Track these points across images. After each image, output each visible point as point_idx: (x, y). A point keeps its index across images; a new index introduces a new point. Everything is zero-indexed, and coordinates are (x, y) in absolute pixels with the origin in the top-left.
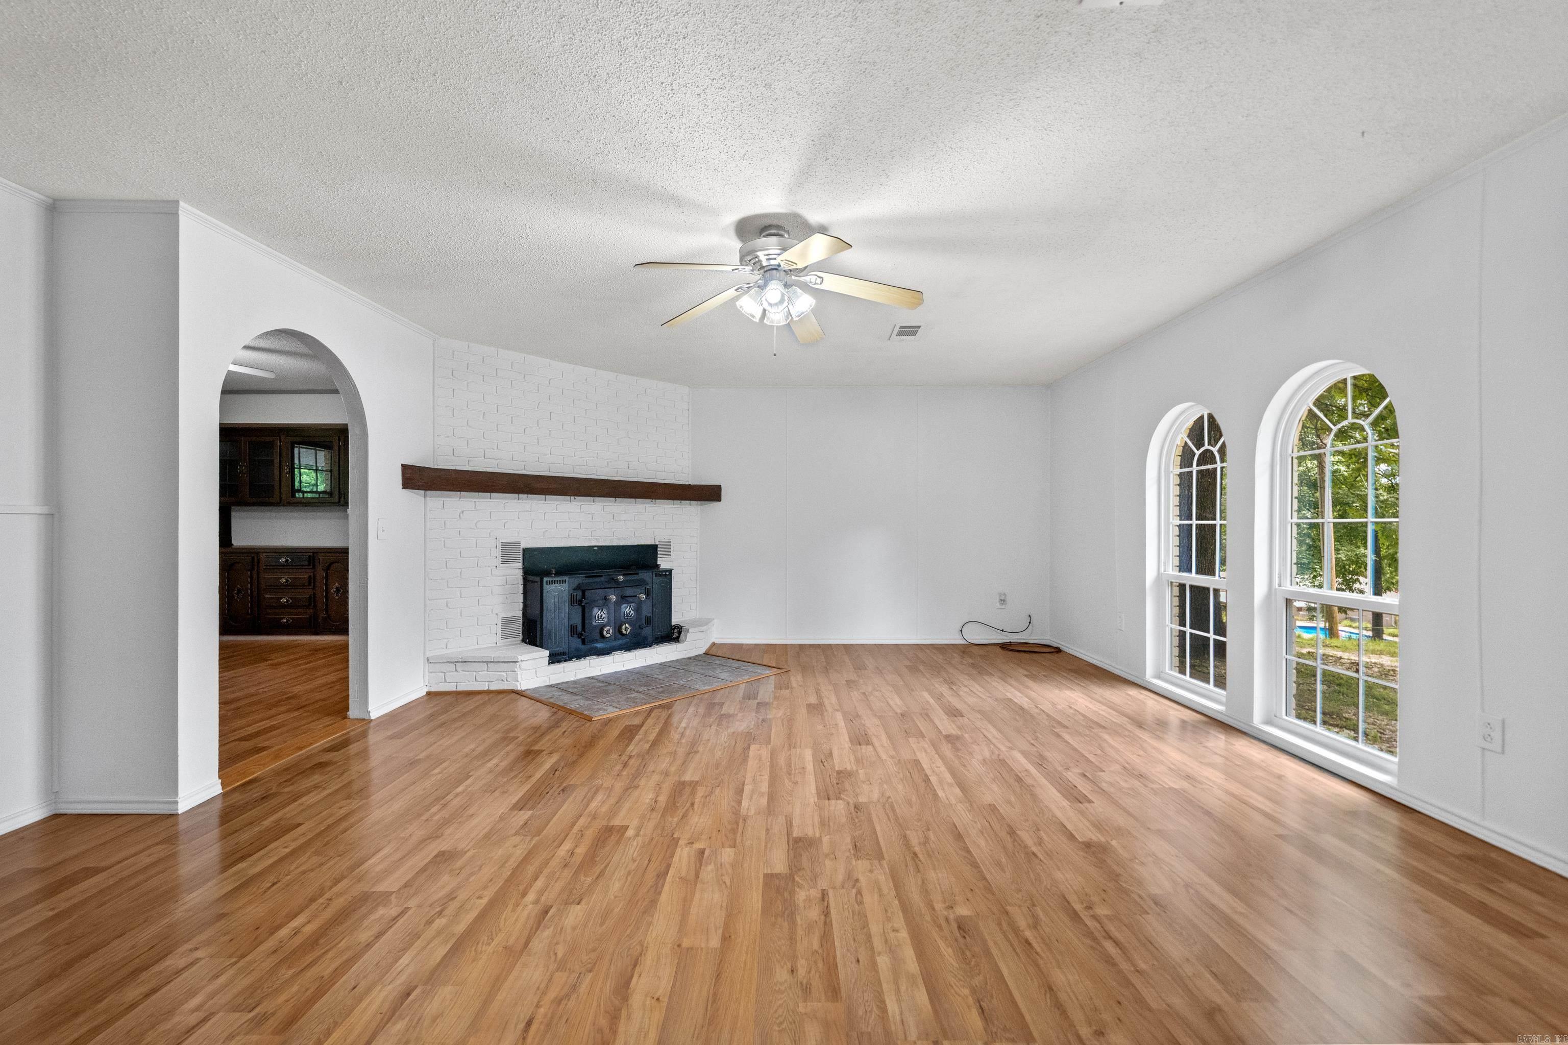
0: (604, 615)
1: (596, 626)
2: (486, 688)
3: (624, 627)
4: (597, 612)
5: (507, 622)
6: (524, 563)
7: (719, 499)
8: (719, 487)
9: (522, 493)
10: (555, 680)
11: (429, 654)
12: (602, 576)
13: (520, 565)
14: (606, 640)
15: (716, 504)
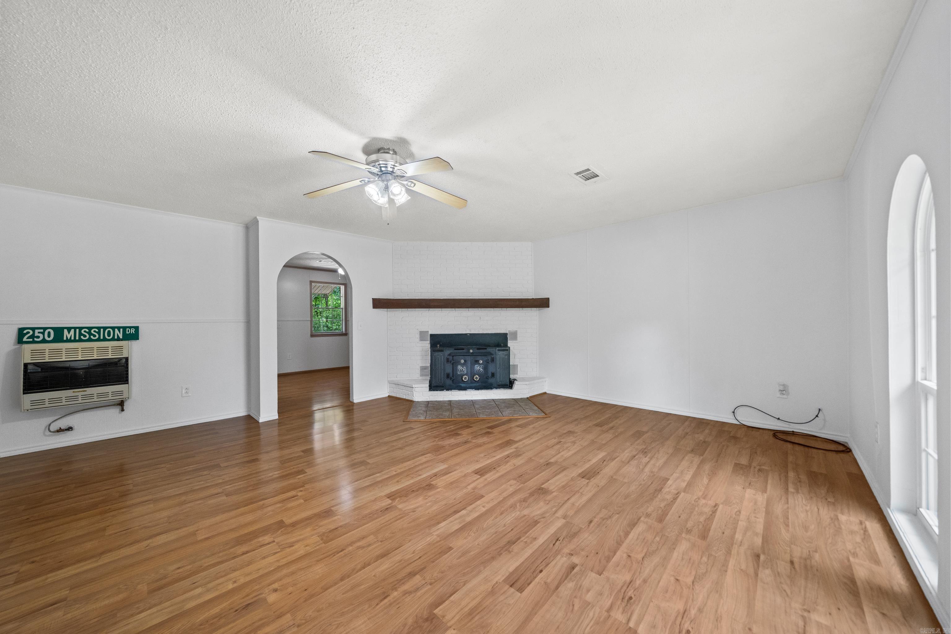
0: (464, 370)
1: (460, 375)
4: (460, 367)
5: (423, 368)
8: (548, 299)
9: (431, 308)
12: (464, 349)
15: (548, 308)
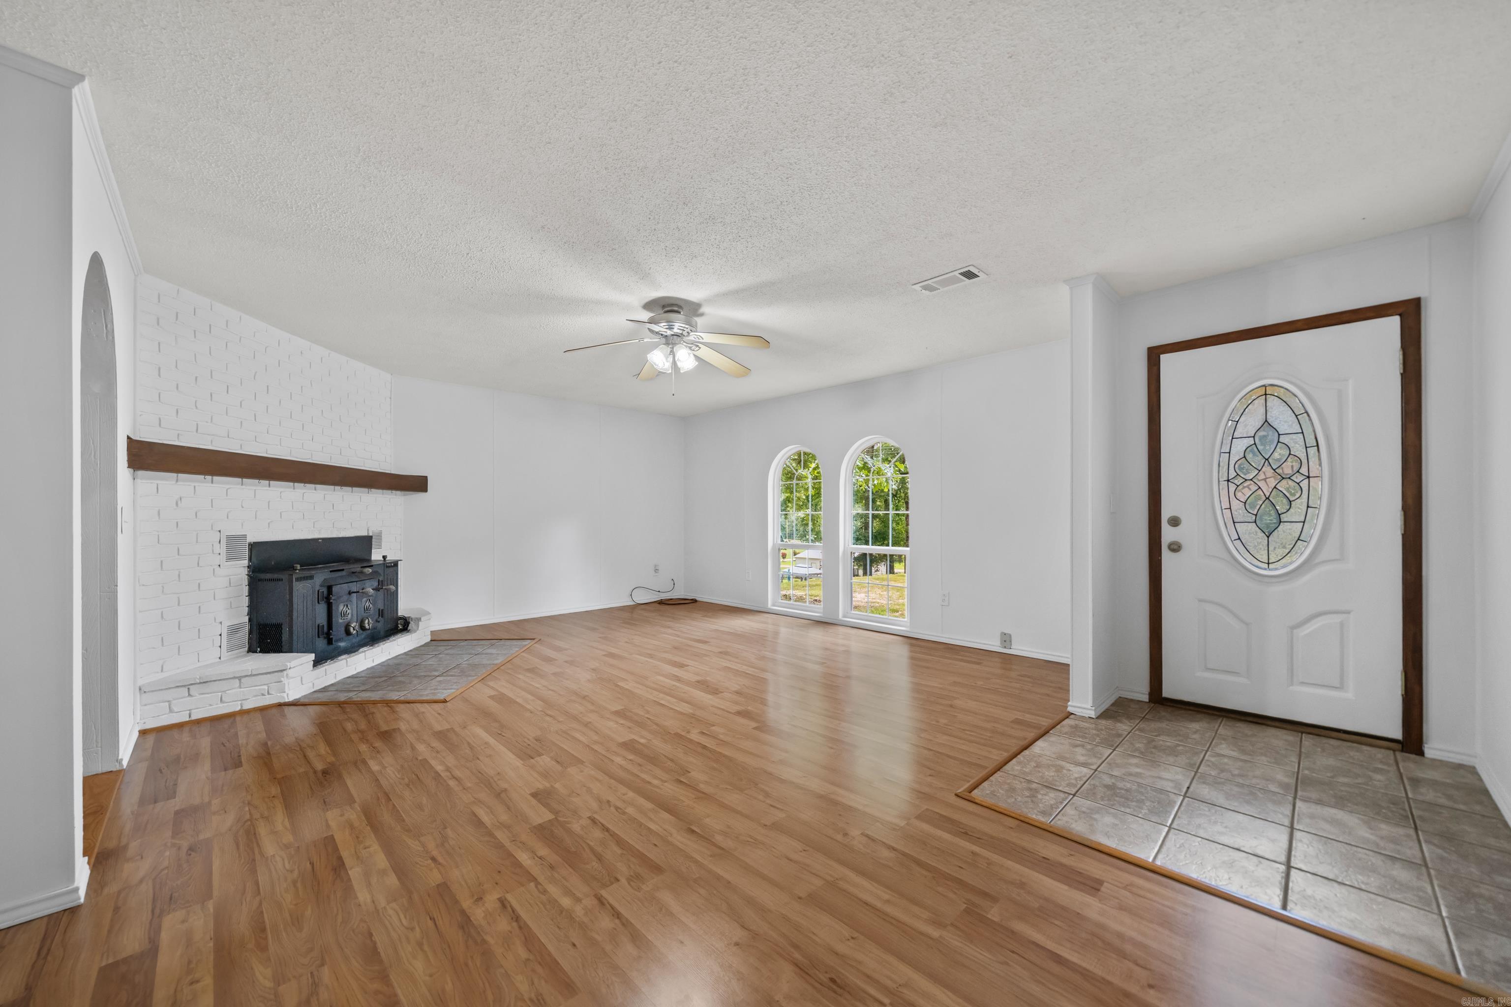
2: (238, 708)
3: (367, 621)
6: (250, 559)
7: (425, 489)
10: (320, 685)
11: (140, 682)
13: (246, 562)
14: (351, 637)
